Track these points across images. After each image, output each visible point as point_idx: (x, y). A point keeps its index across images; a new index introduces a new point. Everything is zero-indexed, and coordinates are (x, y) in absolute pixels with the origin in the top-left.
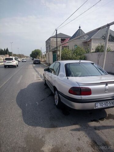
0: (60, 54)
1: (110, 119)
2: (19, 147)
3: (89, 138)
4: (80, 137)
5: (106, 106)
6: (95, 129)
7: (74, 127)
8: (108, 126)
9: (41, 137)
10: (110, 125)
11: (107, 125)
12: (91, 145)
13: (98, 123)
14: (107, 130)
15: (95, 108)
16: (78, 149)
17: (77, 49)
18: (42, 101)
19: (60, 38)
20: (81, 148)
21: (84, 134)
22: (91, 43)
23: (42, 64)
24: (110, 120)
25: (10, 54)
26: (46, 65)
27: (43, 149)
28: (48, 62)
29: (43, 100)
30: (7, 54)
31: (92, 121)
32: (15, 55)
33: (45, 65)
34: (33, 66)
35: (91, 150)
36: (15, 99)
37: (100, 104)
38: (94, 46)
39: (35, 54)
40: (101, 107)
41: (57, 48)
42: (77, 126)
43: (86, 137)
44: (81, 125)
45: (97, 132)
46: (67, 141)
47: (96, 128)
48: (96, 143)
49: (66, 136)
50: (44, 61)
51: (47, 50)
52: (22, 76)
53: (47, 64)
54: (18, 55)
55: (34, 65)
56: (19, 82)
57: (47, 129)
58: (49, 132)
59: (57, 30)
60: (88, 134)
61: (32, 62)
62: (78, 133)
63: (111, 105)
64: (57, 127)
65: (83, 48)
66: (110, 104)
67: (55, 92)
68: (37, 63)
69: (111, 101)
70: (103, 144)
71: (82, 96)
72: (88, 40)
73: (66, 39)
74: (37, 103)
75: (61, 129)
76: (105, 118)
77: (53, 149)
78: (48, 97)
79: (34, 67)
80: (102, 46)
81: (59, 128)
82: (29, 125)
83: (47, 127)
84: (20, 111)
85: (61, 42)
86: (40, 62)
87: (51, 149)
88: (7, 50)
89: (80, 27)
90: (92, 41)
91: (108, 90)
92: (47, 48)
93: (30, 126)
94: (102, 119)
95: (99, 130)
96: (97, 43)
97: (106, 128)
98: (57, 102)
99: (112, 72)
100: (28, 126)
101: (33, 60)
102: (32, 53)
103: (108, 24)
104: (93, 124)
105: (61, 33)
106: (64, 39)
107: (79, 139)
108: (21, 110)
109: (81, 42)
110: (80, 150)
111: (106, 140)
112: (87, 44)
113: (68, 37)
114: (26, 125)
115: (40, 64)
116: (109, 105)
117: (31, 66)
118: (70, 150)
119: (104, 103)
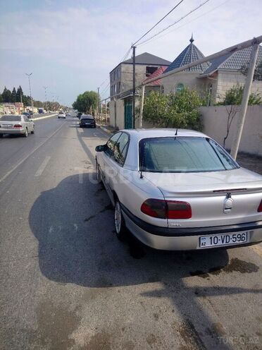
0: (140, 105)
1: (235, 270)
2: (22, 330)
3: (178, 315)
4: (160, 311)
5: (224, 243)
6: (196, 293)
7: (150, 287)
8: (226, 288)
9: (72, 307)
10: (233, 286)
11: (225, 286)
12: (181, 332)
13: (206, 279)
14: (223, 297)
15: (198, 248)
16: (152, 340)
17: (182, 95)
18: (87, 222)
19: (145, 66)
20: (158, 337)
21: (169, 303)
22: (216, 82)
23: (99, 127)
24: (234, 273)
25: (27, 101)
26: (109, 131)
27: (73, 336)
28: (112, 123)
29: (89, 219)
30: (18, 100)
31: (192, 274)
32: (38, 104)
33: (105, 130)
34: (78, 132)
35: (179, 343)
36: (27, 215)
37: (211, 238)
38: (223, 87)
39: (85, 103)
40: (213, 244)
41: (134, 90)
42: (157, 286)
43: (173, 311)
44: (166, 284)
45: (200, 300)
46: (130, 320)
47: (198, 292)
48: (192, 327)
49: (128, 307)
50: (104, 121)
51: (112, 93)
52: (49, 158)
53: (110, 127)
54: (45, 103)
55: (81, 130)
56: (40, 172)
57: (88, 289)
58: (93, 298)
59: (134, 48)
60: (179, 305)
61: (76, 121)
62: (157, 301)
63: (237, 242)
64: (111, 285)
65: (195, 94)
66: (234, 240)
67: (116, 203)
68: (88, 125)
69: (237, 233)
70: (208, 329)
71: (169, 220)
72: (210, 74)
73: (159, 67)
74: (75, 225)
75: (119, 291)
76: (222, 267)
77: (95, 336)
78: (101, 212)
79: (80, 136)
80: (241, 91)
81: (117, 289)
82: (50, 279)
83: (89, 286)
84: (34, 245)
85: (147, 76)
86: (94, 123)
87: (92, 337)
88: (20, 90)
89: (192, 41)
90: (220, 75)
91: (230, 208)
92: (112, 87)
93: (53, 282)
94: (215, 270)
95: (204, 296)
96: (230, 81)
97: (222, 294)
98: (118, 226)
99: (259, 154)
100: (48, 280)
101: (79, 116)
102: (78, 100)
103: (255, 39)
104: (194, 282)
105: (146, 54)
106: (153, 67)
107: (156, 316)
108: (38, 242)
109: (194, 78)
110: (154, 340)
111: (217, 322)
112: (207, 82)
113: (163, 63)
114: (44, 278)
115: (95, 127)
116: (231, 242)
117: (74, 132)
118: (133, 341)
119: (219, 238)
